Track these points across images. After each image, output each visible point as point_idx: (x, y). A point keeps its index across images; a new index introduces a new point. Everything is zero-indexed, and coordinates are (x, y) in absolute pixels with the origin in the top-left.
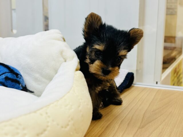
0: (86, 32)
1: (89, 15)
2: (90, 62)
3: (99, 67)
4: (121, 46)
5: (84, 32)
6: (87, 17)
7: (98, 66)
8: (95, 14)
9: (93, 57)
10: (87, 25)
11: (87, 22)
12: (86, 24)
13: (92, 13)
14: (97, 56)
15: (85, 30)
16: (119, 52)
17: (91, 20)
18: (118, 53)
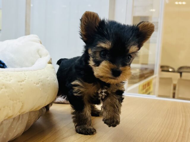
0: (84, 35)
1: (84, 15)
2: (95, 65)
3: (108, 68)
4: (129, 41)
5: (81, 35)
6: (82, 18)
7: (106, 67)
8: (91, 12)
9: (98, 58)
10: (83, 27)
11: (83, 24)
12: (81, 26)
13: (86, 12)
14: (102, 56)
15: (82, 32)
16: (128, 48)
17: (87, 21)
18: (128, 50)
